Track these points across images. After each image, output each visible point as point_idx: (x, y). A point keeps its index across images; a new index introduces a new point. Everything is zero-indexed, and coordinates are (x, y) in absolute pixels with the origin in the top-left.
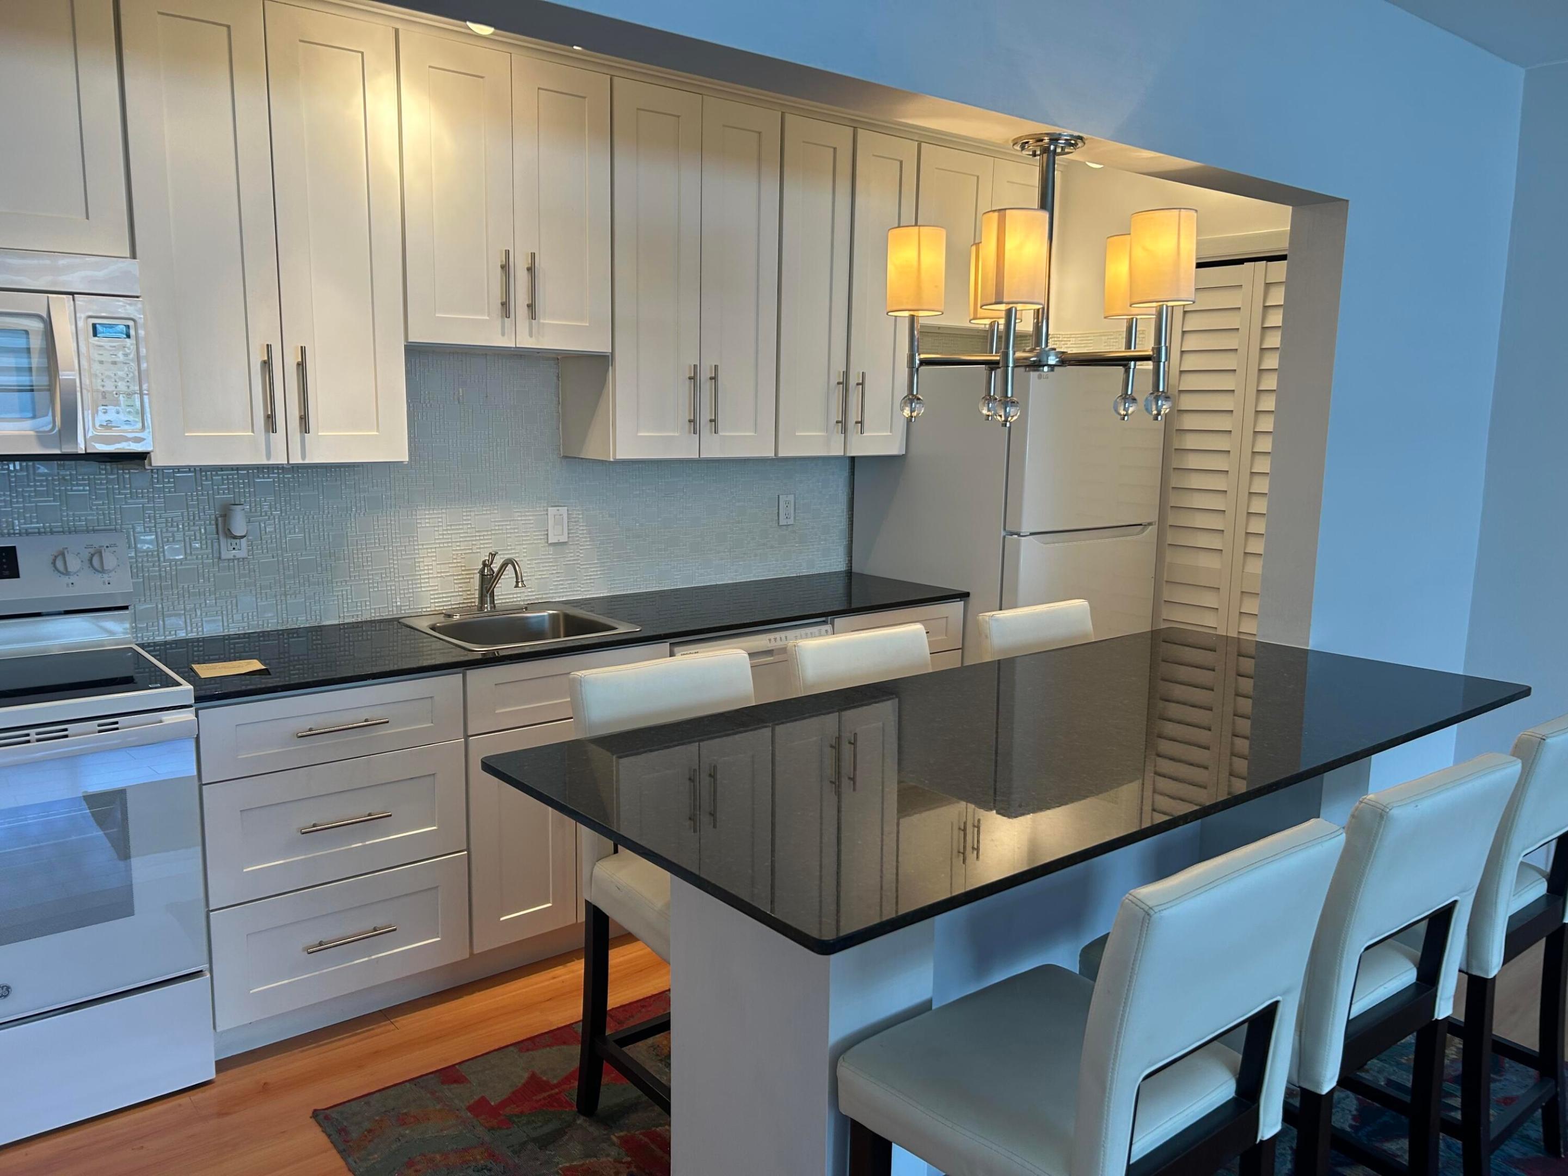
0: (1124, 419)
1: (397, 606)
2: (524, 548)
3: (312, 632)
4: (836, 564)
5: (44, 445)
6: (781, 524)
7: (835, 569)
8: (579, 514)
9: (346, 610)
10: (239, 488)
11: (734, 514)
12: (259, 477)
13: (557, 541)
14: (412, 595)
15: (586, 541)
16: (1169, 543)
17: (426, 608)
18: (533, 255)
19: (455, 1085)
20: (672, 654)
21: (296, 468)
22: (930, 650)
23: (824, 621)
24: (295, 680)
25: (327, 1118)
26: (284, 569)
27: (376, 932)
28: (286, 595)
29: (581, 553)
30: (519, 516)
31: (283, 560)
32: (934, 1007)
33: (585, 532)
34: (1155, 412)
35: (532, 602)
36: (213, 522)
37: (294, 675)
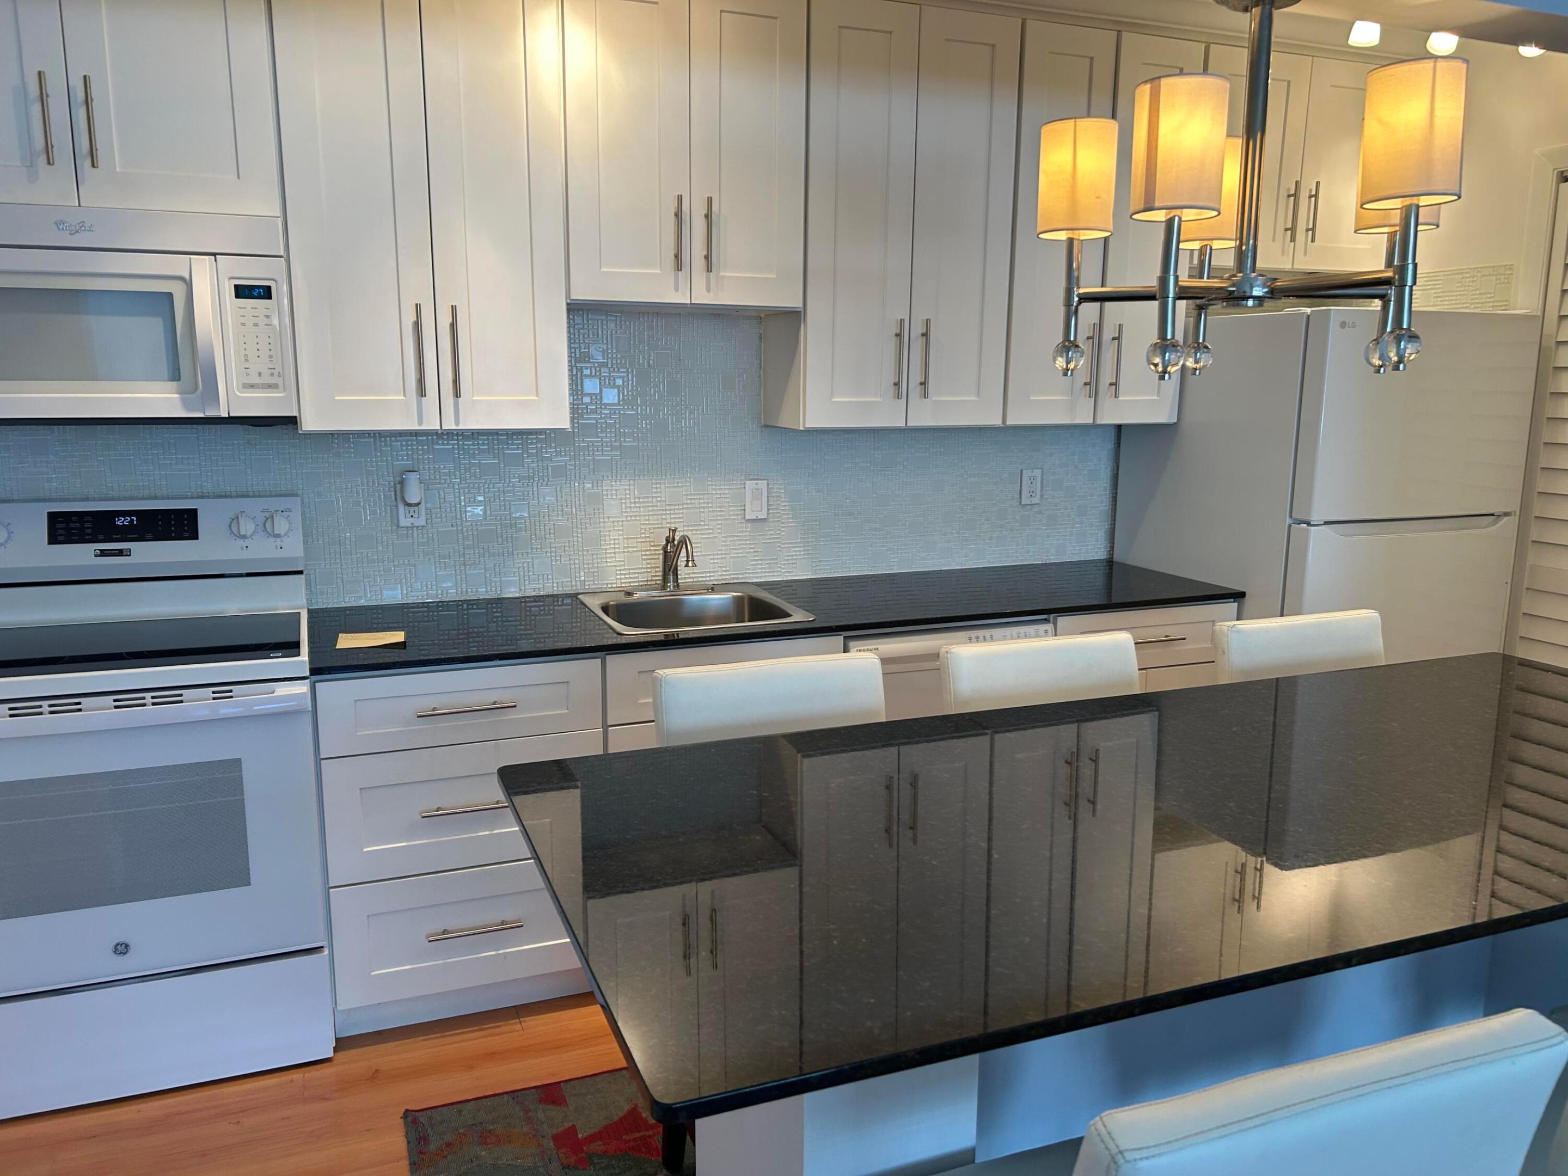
0: (1378, 371)
1: (580, 581)
2: (718, 524)
3: (492, 604)
4: (1095, 550)
5: (189, 410)
6: (1023, 503)
7: (1093, 556)
8: (781, 489)
9: (527, 582)
10: (418, 454)
11: (965, 491)
12: (438, 443)
13: (755, 518)
14: (596, 570)
15: (788, 518)
16: (1533, 539)
17: (612, 584)
18: (710, 200)
19: (552, 1107)
20: (846, 650)
21: (450, 434)
22: (1139, 665)
23: (1046, 619)
24: (474, 652)
25: (414, 1121)
26: (463, 539)
27: (505, 927)
28: (465, 565)
29: (783, 531)
30: (713, 490)
31: (462, 529)
32: (978, 1160)
33: (787, 508)
34: (1395, 359)
35: (727, 582)
36: (393, 489)
37: (473, 647)
